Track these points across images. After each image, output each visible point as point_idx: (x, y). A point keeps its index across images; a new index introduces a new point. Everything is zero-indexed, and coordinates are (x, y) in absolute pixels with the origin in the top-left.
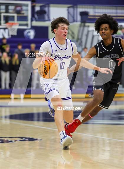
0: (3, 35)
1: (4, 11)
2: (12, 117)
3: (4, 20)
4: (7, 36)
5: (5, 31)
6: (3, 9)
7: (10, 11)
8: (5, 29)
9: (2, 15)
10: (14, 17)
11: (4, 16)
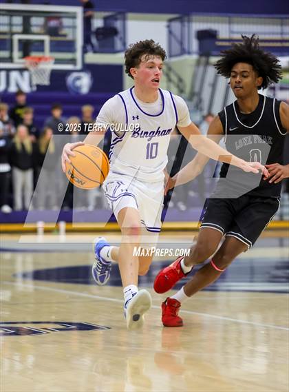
0: (18, 85)
1: (20, 29)
2: (39, 275)
3: (20, 49)
4: (26, 88)
5: (22, 75)
6: (17, 25)
7: (34, 29)
8: (21, 70)
9: (16, 38)
10: (42, 42)
11: (20, 41)
